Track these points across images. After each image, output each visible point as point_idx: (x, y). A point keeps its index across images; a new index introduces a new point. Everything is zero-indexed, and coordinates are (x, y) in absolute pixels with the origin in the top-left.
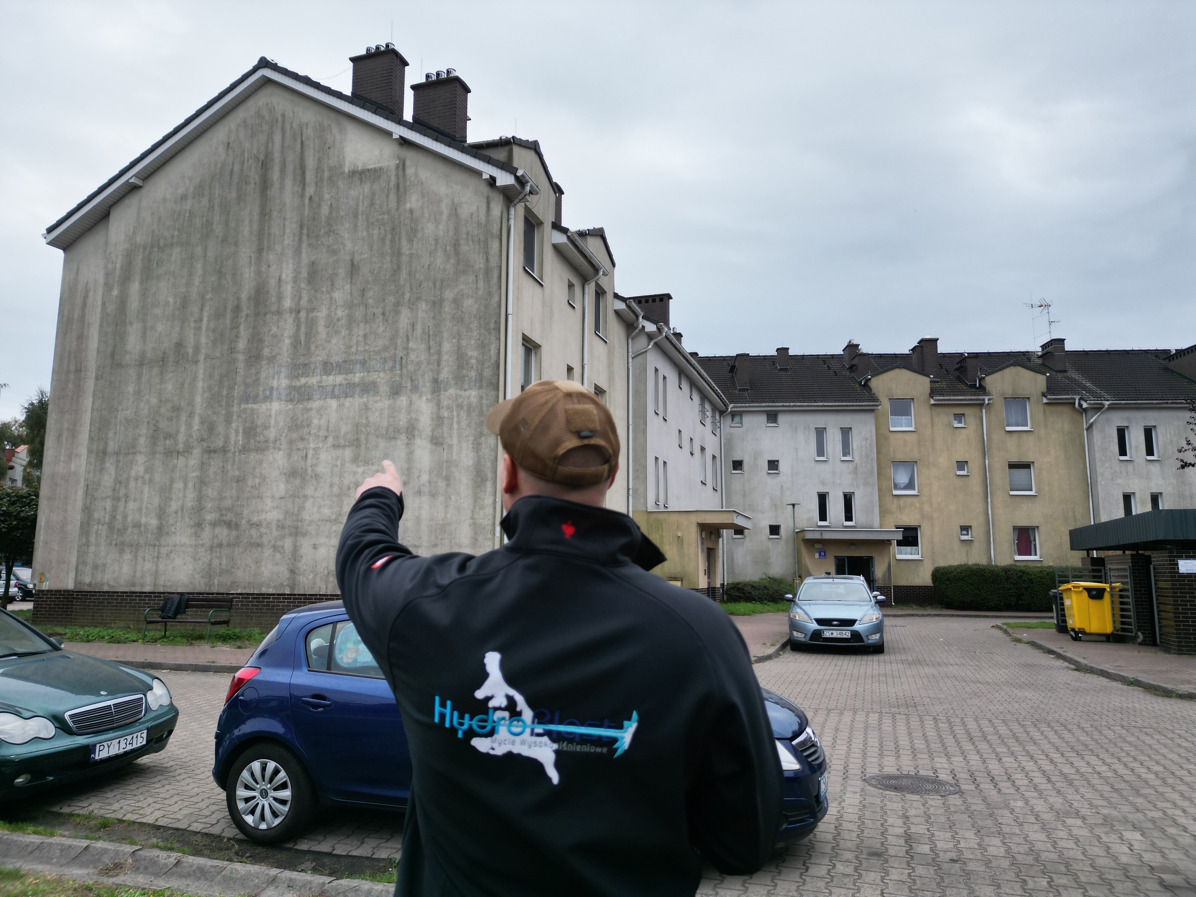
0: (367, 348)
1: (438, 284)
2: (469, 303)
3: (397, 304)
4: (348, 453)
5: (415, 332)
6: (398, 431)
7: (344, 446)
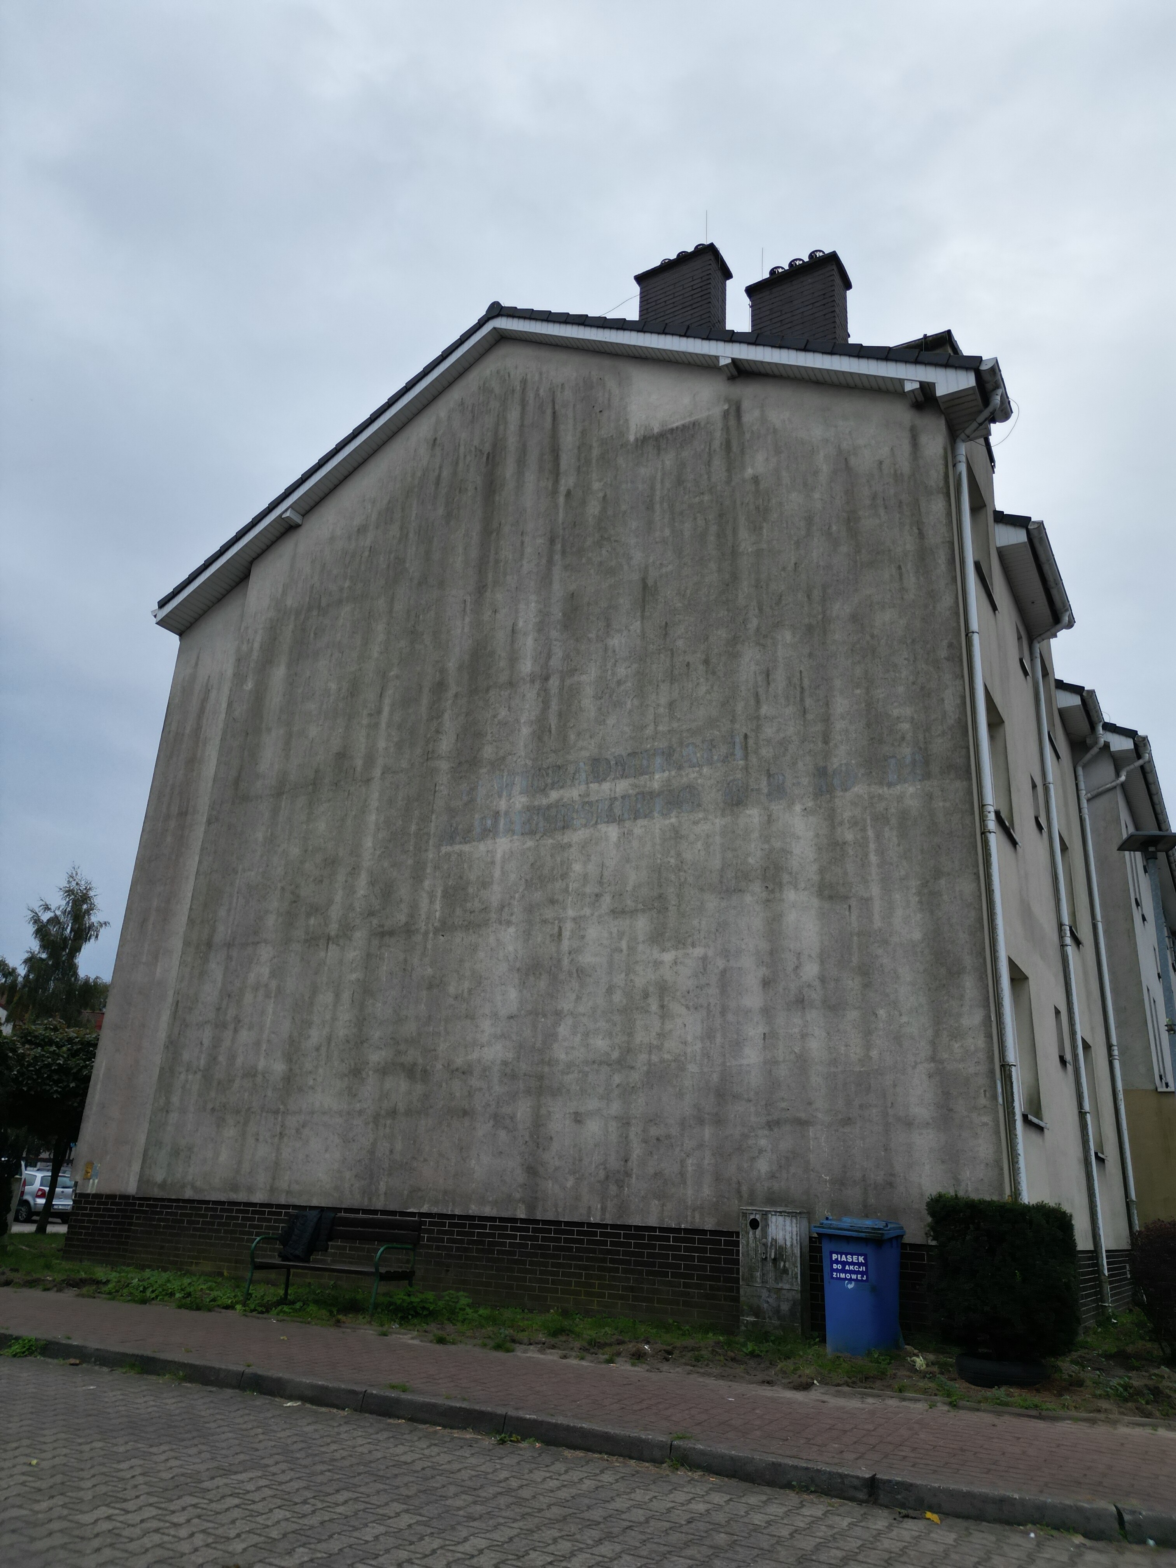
0: (675, 725)
1: (816, 594)
2: (884, 618)
3: (734, 641)
4: (642, 924)
5: (773, 685)
6: (745, 876)
7: (633, 912)
